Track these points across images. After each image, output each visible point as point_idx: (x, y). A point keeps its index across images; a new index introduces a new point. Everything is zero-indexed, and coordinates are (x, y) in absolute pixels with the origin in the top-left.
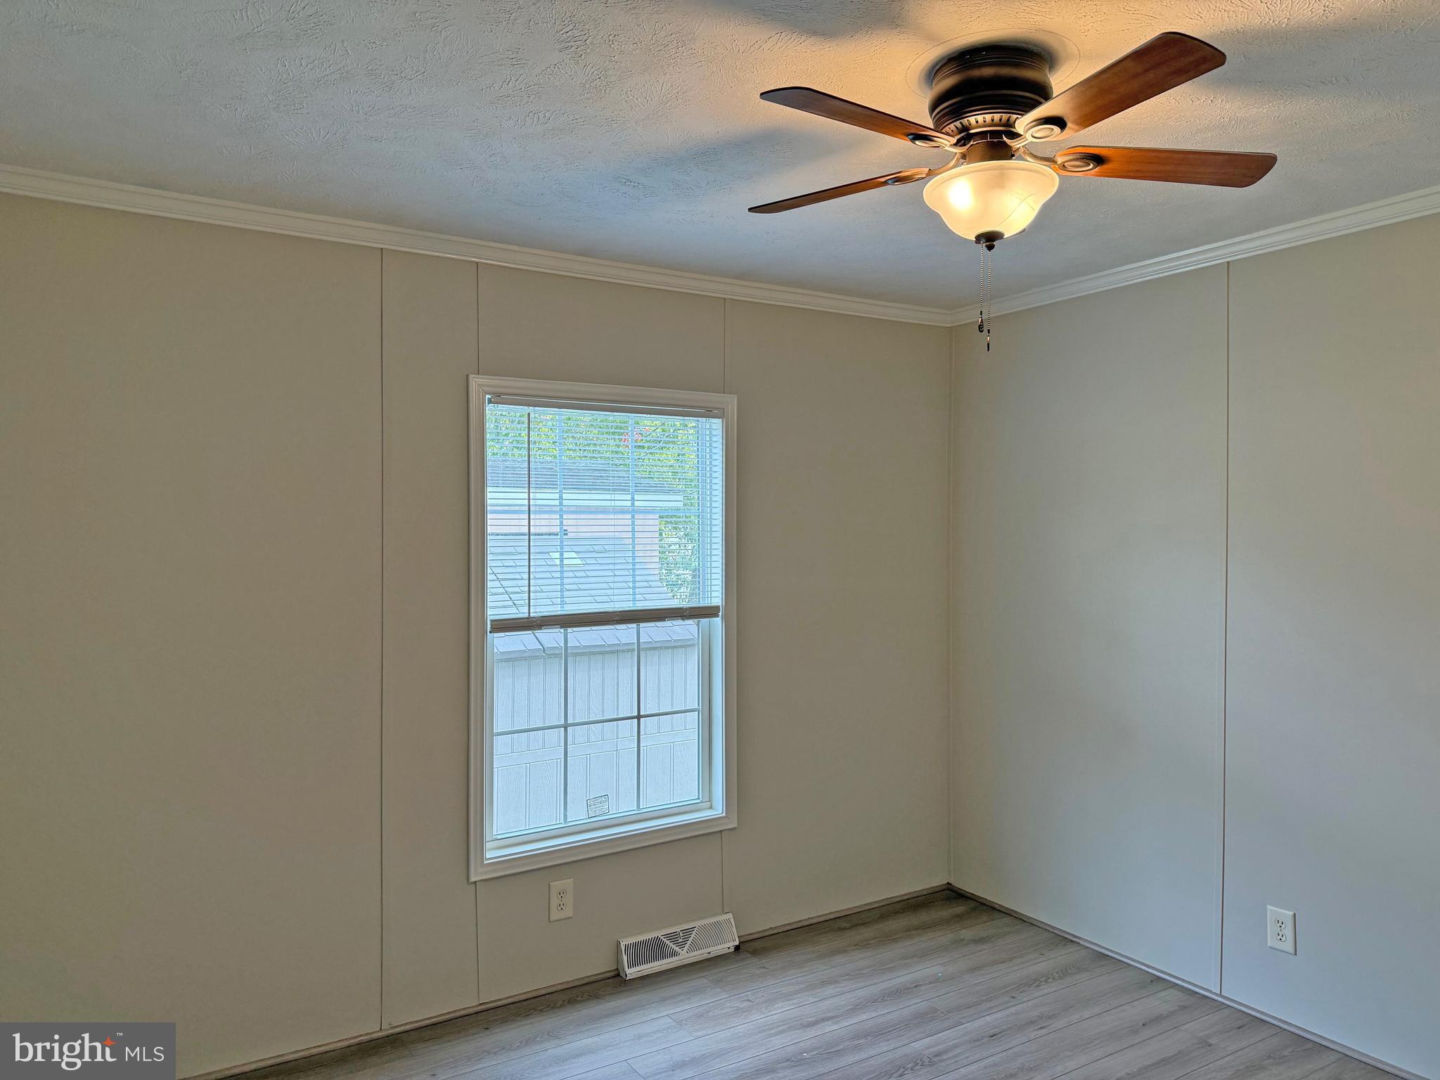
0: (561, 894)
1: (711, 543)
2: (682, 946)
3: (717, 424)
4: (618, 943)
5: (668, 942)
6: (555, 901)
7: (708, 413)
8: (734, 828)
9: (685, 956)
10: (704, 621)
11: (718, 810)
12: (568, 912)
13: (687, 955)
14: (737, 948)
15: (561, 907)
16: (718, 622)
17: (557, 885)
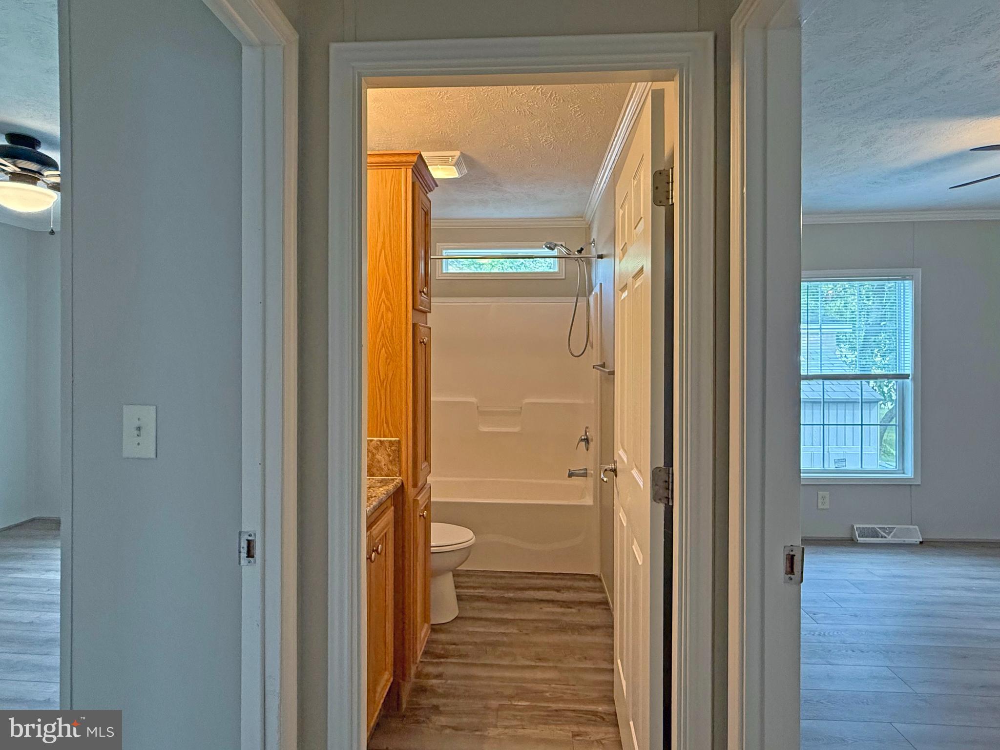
0: (823, 498)
1: (904, 342)
2: (889, 534)
3: (908, 284)
4: (853, 527)
5: (880, 531)
6: (820, 500)
7: (904, 278)
8: (919, 485)
9: (889, 539)
10: (900, 381)
11: (909, 474)
12: (827, 506)
13: (891, 539)
14: (921, 543)
15: (823, 504)
16: (909, 381)
17: (820, 493)
